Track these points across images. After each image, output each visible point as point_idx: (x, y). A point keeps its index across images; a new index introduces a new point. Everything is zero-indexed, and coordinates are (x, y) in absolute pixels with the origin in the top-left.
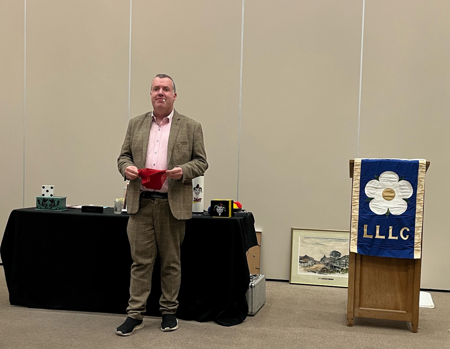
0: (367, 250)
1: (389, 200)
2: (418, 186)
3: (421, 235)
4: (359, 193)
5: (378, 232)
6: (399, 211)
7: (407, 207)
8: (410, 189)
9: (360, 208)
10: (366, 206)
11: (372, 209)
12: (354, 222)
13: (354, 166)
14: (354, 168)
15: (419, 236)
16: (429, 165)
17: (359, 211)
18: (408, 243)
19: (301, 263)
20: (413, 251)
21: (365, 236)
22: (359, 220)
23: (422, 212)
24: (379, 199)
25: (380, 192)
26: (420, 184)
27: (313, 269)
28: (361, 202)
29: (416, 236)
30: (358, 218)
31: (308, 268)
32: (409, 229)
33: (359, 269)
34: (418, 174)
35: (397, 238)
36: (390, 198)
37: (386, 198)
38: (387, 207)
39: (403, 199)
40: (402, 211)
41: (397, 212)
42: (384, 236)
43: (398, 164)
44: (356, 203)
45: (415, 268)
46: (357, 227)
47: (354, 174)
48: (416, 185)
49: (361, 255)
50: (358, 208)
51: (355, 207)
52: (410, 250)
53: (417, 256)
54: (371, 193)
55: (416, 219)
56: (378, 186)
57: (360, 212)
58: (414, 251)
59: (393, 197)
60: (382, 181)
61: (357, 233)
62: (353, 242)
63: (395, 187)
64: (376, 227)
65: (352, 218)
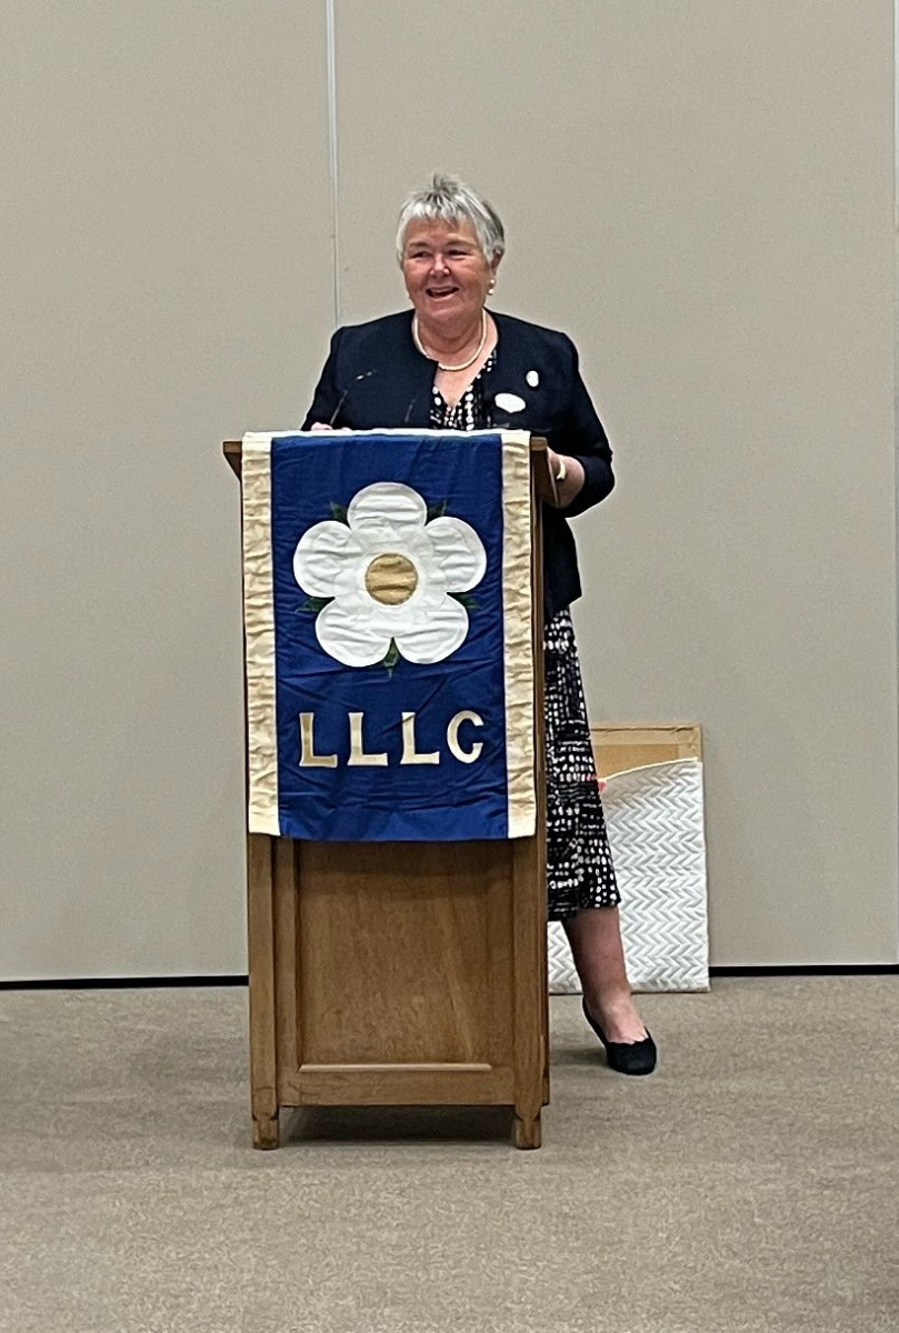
0: (317, 817)
1: (392, 604)
2: (506, 536)
3: (530, 739)
4: (271, 580)
5: (356, 737)
6: (437, 647)
7: (465, 626)
8: (473, 553)
9: (279, 644)
10: (303, 632)
11: (327, 646)
12: (259, 703)
13: (244, 467)
14: (243, 474)
15: (525, 743)
17: (277, 659)
18: (480, 775)
20: (504, 807)
21: (308, 760)
22: (277, 693)
23: (527, 642)
24: (353, 601)
25: (358, 571)
26: (514, 530)
29: (512, 743)
30: (274, 687)
32: (483, 719)
33: (292, 904)
34: (500, 486)
35: (434, 758)
36: (394, 594)
37: (379, 594)
38: (386, 631)
39: (449, 594)
40: (451, 646)
41: (426, 651)
42: (385, 755)
44: (263, 623)
46: (274, 723)
47: (245, 502)
48: (495, 533)
49: (298, 843)
50: (273, 642)
51: (259, 640)
52: (494, 801)
53: (518, 825)
54: (321, 579)
55: (505, 675)
57: (281, 660)
58: (509, 807)
59: (410, 589)
60: (362, 527)
61: (275, 751)
62: (261, 788)
63: (415, 549)
64: (348, 718)
65: (250, 688)
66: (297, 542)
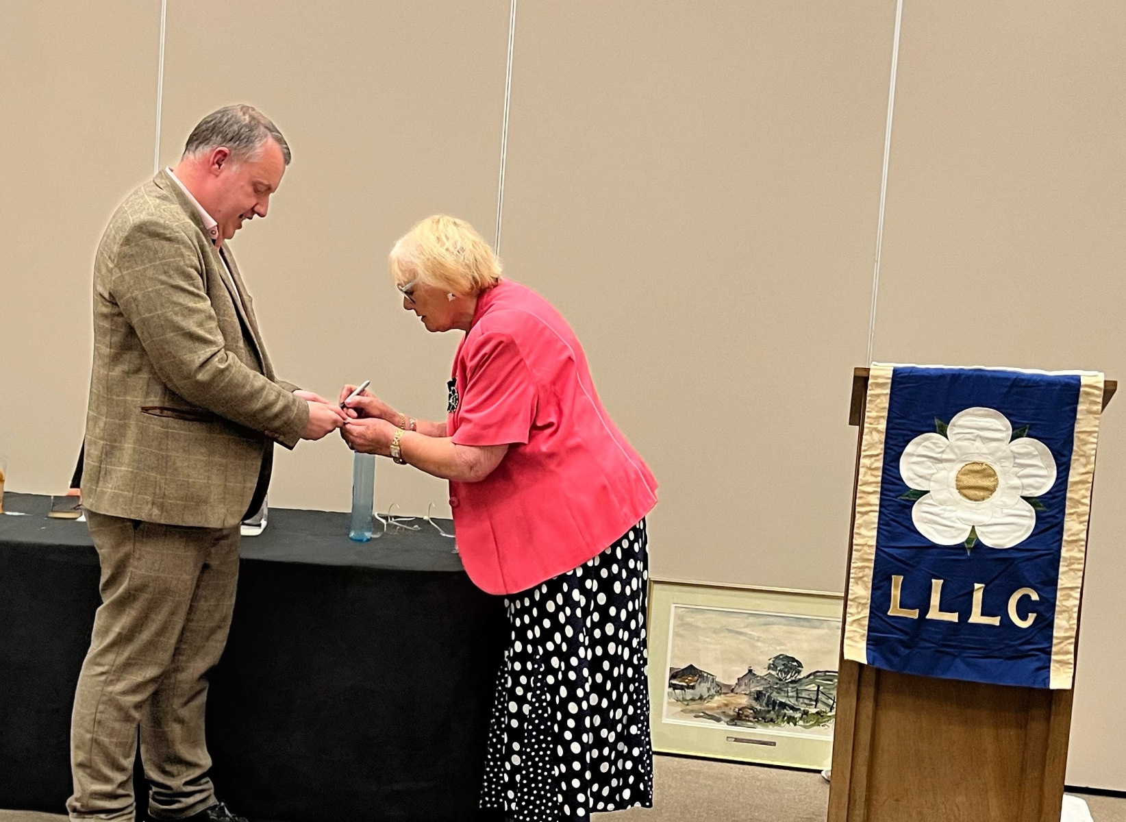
0: (896, 654)
1: (976, 500)
2: (1073, 457)
3: (1076, 615)
4: (880, 474)
5: (935, 599)
6: (1008, 537)
7: (1033, 523)
8: (1048, 467)
9: (882, 522)
10: (902, 515)
11: (920, 527)
12: (860, 564)
13: (869, 388)
14: (869, 392)
15: (1071, 617)
16: (1115, 390)
17: (878, 532)
18: (1030, 639)
19: (674, 689)
20: (1048, 664)
21: (895, 610)
22: (875, 561)
23: (1082, 540)
24: (943, 496)
25: (950, 473)
26: (1081, 453)
27: (712, 709)
28: (886, 503)
29: (1060, 616)
30: (874, 553)
31: (693, 706)
32: (1039, 595)
33: (871, 717)
34: (1074, 418)
35: (996, 621)
36: (982, 494)
37: (965, 492)
38: (970, 521)
39: (1022, 497)
40: (1019, 537)
41: (1001, 538)
42: (957, 614)
43: (1012, 386)
44: (870, 505)
45: (1052, 717)
46: (870, 580)
47: (867, 414)
48: (1066, 453)
49: (879, 672)
50: (877, 520)
51: (866, 517)
52: (1039, 660)
53: (1059, 680)
54: (921, 477)
55: (1061, 564)
56: (942, 452)
57: (883, 534)
58: (1052, 664)
59: (991, 490)
60: (958, 440)
61: (869, 601)
62: (854, 627)
63: (1000, 460)
64: (931, 582)
65: (854, 553)
66: (905, 447)
